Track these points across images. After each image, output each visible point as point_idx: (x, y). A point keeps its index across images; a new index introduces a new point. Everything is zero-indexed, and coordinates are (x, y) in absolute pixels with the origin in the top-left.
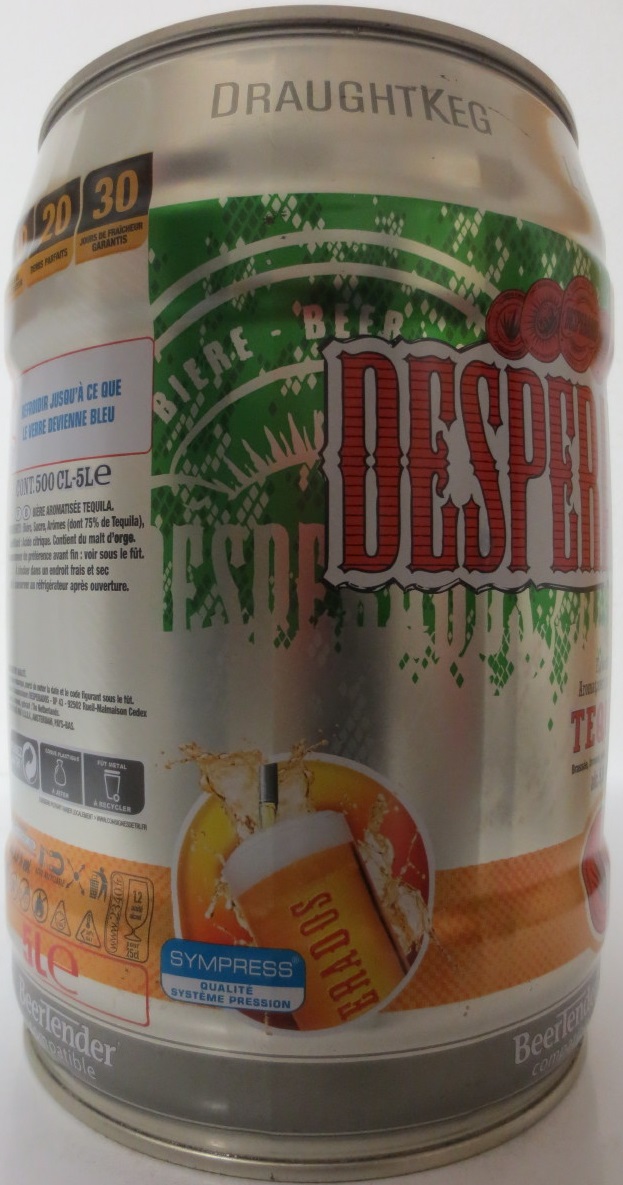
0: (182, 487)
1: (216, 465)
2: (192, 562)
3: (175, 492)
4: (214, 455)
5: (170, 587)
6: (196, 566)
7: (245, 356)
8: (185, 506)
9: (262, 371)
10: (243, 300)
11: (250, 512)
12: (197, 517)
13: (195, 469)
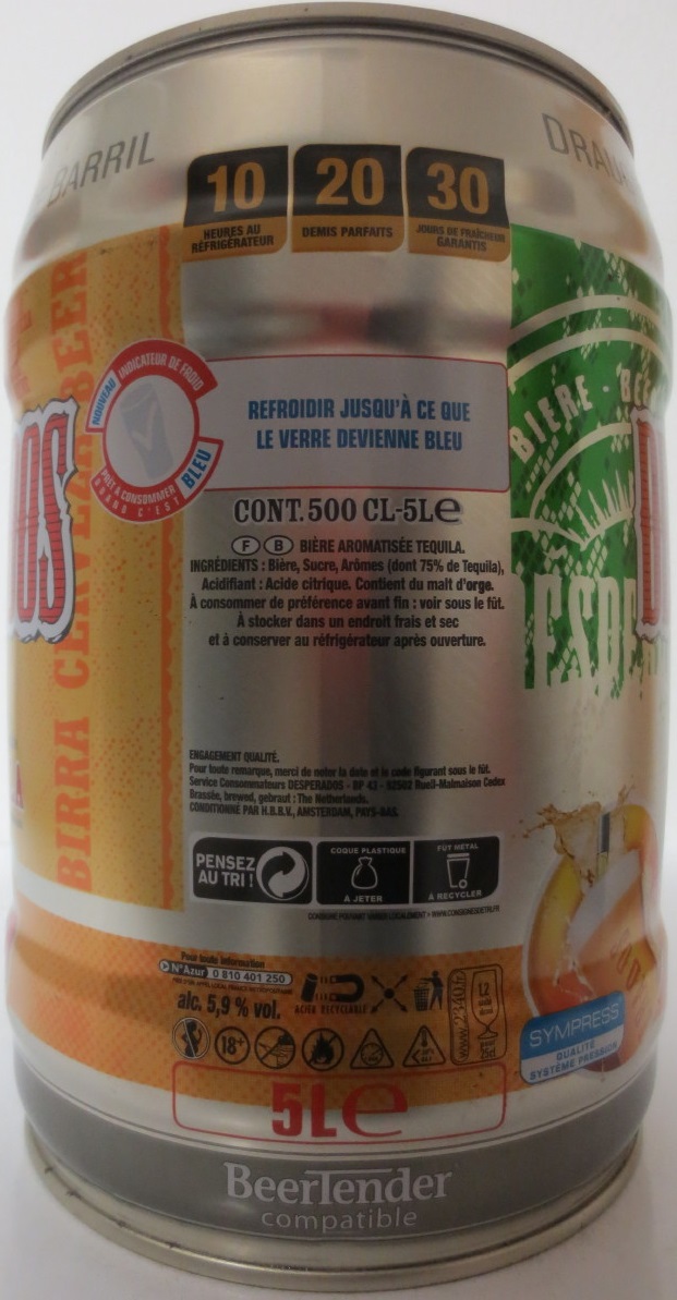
0: (543, 533)
1: (570, 515)
2: (552, 614)
3: (536, 537)
4: (569, 504)
5: (532, 641)
6: (556, 618)
7: (588, 406)
8: (545, 553)
9: (599, 425)
10: (589, 350)
11: (595, 565)
12: (556, 567)
13: (553, 516)
